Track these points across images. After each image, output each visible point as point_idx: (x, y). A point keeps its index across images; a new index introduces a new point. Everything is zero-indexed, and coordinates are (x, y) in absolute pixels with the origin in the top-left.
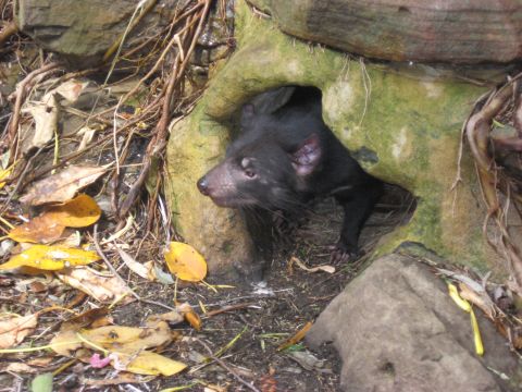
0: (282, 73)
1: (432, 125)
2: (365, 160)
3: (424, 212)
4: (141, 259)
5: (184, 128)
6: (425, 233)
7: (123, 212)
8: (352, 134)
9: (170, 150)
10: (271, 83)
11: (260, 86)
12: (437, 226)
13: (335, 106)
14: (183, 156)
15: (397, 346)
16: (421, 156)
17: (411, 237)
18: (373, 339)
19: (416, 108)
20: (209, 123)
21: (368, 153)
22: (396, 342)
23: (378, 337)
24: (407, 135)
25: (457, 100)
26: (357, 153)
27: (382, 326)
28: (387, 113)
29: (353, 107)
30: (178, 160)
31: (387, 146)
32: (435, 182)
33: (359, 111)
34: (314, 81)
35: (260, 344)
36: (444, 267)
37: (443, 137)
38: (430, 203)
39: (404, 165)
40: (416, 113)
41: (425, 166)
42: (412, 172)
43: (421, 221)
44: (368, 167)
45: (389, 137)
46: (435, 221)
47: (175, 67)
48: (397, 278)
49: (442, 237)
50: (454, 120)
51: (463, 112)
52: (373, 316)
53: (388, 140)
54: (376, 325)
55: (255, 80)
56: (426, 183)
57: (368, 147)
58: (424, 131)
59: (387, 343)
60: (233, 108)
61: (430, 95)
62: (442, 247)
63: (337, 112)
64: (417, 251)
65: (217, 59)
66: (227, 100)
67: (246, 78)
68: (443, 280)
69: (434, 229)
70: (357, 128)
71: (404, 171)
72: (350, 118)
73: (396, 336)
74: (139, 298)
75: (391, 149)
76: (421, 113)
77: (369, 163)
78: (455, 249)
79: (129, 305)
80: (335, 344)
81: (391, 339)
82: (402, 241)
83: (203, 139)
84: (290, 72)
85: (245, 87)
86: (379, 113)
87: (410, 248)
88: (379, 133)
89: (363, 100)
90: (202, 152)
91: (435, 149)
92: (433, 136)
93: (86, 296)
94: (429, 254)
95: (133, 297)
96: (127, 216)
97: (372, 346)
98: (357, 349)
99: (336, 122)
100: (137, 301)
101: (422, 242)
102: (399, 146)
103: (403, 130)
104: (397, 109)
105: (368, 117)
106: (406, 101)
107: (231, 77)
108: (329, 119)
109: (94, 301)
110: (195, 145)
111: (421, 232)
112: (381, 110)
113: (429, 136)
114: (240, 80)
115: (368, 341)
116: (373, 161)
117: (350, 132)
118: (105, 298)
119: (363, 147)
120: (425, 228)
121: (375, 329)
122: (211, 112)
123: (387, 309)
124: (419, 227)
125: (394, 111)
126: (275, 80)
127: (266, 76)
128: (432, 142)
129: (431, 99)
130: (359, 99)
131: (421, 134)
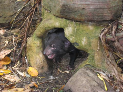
0: (54, 25)
1: (91, 36)
2: (76, 45)
3: (91, 57)
4: (22, 71)
5: (31, 40)
6: (91, 62)
7: (16, 61)
8: (72, 39)
9: (27, 45)
10: (52, 28)
11: (49, 29)
12: (94, 60)
13: (68, 33)
14: (31, 46)
15: (87, 89)
16: (89, 44)
17: (87, 63)
18: (81, 88)
19: (87, 32)
20: (37, 38)
21: (77, 44)
22: (87, 88)
23: (82, 87)
24: (86, 39)
25: (97, 30)
26: (74, 44)
27: (83, 85)
28: (80, 34)
29: (72, 32)
30: (30, 47)
31: (81, 42)
32: (93, 50)
33: (74, 33)
34: (62, 27)
35: (53, 91)
36: (96, 70)
37: (94, 39)
38: (92, 55)
39: (85, 46)
40: (87, 33)
41: (90, 46)
42: (87, 48)
43: (90, 59)
44: (77, 47)
45: (81, 39)
46: (93, 59)
47: (27, 25)
48: (85, 73)
49: (95, 63)
50: (97, 35)
51: (99, 33)
52: (80, 82)
54: (81, 84)
55: (48, 27)
56: (91, 50)
57: (76, 42)
58: (90, 38)
59: (84, 89)
60: (42, 34)
61: (91, 29)
62: (95, 65)
63: (68, 34)
64: (89, 66)
65: (37, 23)
66: (41, 32)
67: (46, 27)
68: (96, 73)
69: (93, 61)
70: (73, 38)
71: (85, 47)
72: (72, 35)
73: (87, 87)
74: (22, 81)
75: (82, 42)
76: (88, 33)
77: (77, 46)
78: (98, 66)
79: (20, 83)
80: (71, 90)
81: (86, 88)
82: (85, 64)
83: (36, 42)
84: (56, 25)
85: (45, 29)
86: (78, 34)
87: (87, 66)
88: (79, 38)
89: (75, 31)
91: (92, 42)
92: (92, 39)
93: (9, 81)
94: (92, 67)
95: (21, 81)
96: (18, 61)
97: (81, 90)
98: (77, 91)
99: (68, 36)
100: (22, 82)
101: (90, 64)
102: (84, 41)
103: (85, 38)
104: (83, 33)
105: (76, 35)
106: (85, 31)
107: (42, 27)
108: (66, 36)
109: (11, 82)
110: (34, 44)
111: (90, 62)
112: (79, 33)
113: (91, 39)
114: (44, 27)
115: (80, 88)
116: (78, 45)
117: (72, 38)
118: (14, 81)
119: (75, 42)
120: (91, 61)
121: (81, 85)
122: (37, 35)
123: (84, 81)
124: (90, 61)
125: (82, 33)
126: (53, 27)
127: (50, 26)
128: (92, 40)
129: (91, 30)
130: (74, 31)
131: (89, 38)
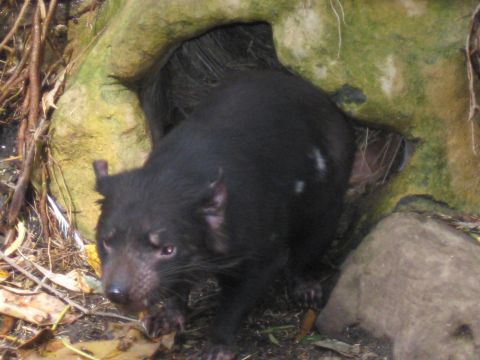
0: (219, 10)
1: (423, 49)
2: (349, 102)
3: (427, 157)
5: (79, 100)
6: (430, 182)
7: (11, 219)
8: (329, 71)
9: (61, 130)
10: (205, 24)
11: (190, 30)
12: (444, 171)
13: (300, 40)
14: (84, 135)
15: (470, 304)
16: (415, 87)
17: (413, 190)
18: (437, 301)
19: (398, 31)
20: (114, 88)
21: (352, 92)
22: (468, 299)
23: (443, 298)
24: (396, 65)
25: (448, 16)
26: (337, 94)
27: (445, 284)
28: (365, 40)
29: (323, 38)
30: (76, 141)
31: (373, 81)
32: (436, 119)
33: (332, 42)
34: (264, 14)
36: (462, 220)
37: (440, 61)
39: (397, 101)
40: (399, 37)
41: (422, 100)
42: (408, 108)
43: (424, 168)
44: (354, 109)
45: (375, 69)
46: (441, 166)
47: (36, 27)
48: (424, 234)
49: (453, 184)
50: (452, 39)
51: (459, 27)
52: (427, 274)
53: (373, 73)
54: (436, 283)
55: (184, 23)
56: (425, 120)
57: (350, 84)
58: (415, 57)
59: (456, 303)
60: (149, 64)
61: (411, 13)
62: (453, 197)
63: (304, 46)
64: (423, 206)
65: (80, 14)
66: (145, 53)
67: (171, 21)
69: (440, 178)
70: (333, 63)
71: (399, 108)
72: (322, 52)
73: (468, 293)
74: (86, 311)
75: (379, 84)
76: (405, 36)
77: (353, 105)
78: (469, 197)
79: (73, 323)
80: (363, 325)
81: (461, 297)
83: (112, 109)
84: (231, 7)
85: (170, 33)
86: (355, 42)
87: (413, 204)
88: (361, 65)
89: (335, 29)
90: (113, 124)
91: (431, 77)
92: (427, 62)
93: (15, 320)
94: (439, 207)
95: (78, 311)
96: (16, 223)
97: (438, 309)
98: (417, 317)
99: (305, 60)
100: (84, 316)
101: (430, 193)
102: (388, 78)
103: (390, 59)
104: (377, 35)
105: (345, 48)
106: (384, 24)
107: (150, 22)
108: (292, 57)
109: (29, 324)
110: (101, 118)
111: (425, 182)
112: (357, 37)
113: (421, 63)
114: (163, 24)
115: (431, 304)
116: (359, 101)
117: (325, 68)
118: (40, 319)
119: (346, 85)
120: (431, 176)
121: (436, 289)
122: (121, 73)
123: (443, 264)
124: (423, 175)
125: (373, 38)
126: (212, 18)
127: (198, 14)
128: (427, 69)
129: (413, 18)
130: (330, 28)
131: (410, 61)
